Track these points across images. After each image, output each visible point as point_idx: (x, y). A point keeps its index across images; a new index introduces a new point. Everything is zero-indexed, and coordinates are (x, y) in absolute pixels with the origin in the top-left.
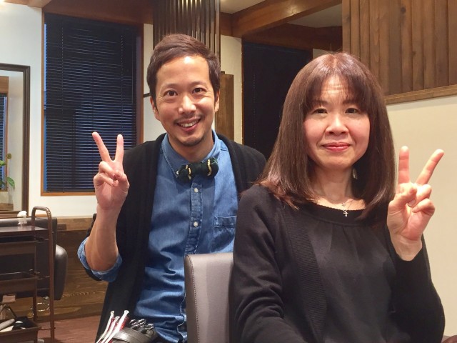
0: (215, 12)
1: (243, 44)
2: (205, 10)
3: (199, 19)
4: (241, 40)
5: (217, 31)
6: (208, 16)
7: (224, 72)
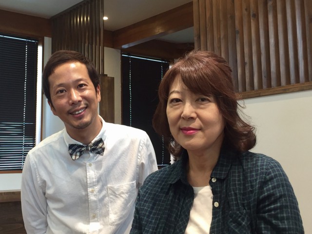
0: (100, 30)
1: (122, 54)
2: (92, 28)
3: (87, 34)
4: (120, 50)
5: (102, 44)
6: (94, 33)
7: (106, 75)
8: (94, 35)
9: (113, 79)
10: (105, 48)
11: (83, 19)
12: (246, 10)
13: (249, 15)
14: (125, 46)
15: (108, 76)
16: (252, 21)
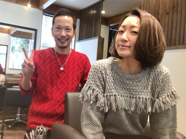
0: (100, 17)
1: (110, 28)
2: (97, 16)
3: (95, 18)
4: (109, 27)
5: (100, 23)
6: (98, 18)
7: (101, 37)
8: (97, 19)
9: (104, 39)
10: (102, 25)
11: (93, 12)
12: (164, 10)
13: (165, 13)
14: (111, 25)
15: (102, 37)
16: (166, 16)
